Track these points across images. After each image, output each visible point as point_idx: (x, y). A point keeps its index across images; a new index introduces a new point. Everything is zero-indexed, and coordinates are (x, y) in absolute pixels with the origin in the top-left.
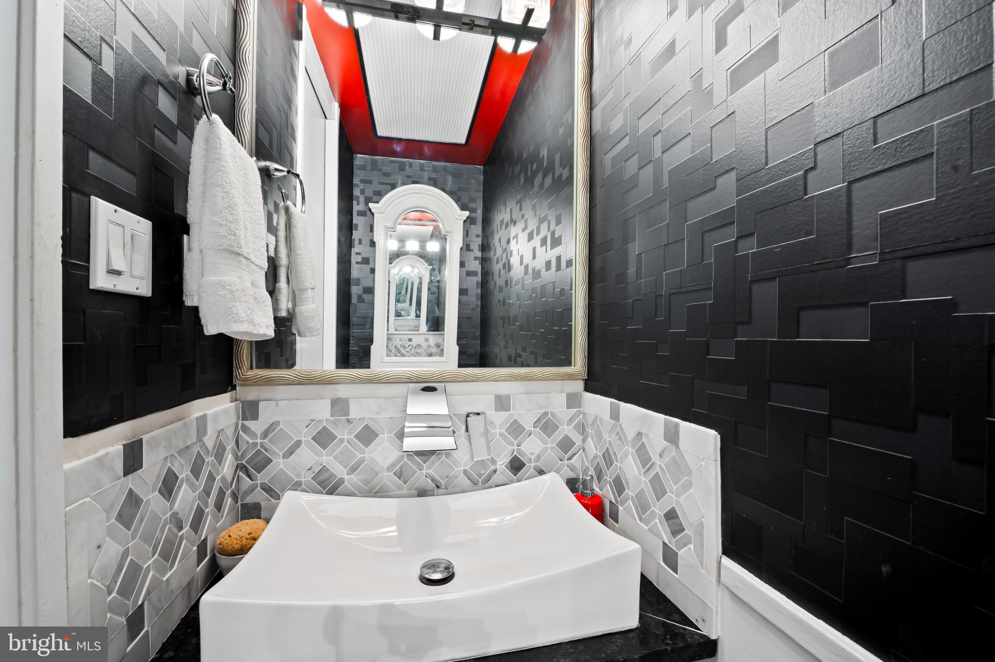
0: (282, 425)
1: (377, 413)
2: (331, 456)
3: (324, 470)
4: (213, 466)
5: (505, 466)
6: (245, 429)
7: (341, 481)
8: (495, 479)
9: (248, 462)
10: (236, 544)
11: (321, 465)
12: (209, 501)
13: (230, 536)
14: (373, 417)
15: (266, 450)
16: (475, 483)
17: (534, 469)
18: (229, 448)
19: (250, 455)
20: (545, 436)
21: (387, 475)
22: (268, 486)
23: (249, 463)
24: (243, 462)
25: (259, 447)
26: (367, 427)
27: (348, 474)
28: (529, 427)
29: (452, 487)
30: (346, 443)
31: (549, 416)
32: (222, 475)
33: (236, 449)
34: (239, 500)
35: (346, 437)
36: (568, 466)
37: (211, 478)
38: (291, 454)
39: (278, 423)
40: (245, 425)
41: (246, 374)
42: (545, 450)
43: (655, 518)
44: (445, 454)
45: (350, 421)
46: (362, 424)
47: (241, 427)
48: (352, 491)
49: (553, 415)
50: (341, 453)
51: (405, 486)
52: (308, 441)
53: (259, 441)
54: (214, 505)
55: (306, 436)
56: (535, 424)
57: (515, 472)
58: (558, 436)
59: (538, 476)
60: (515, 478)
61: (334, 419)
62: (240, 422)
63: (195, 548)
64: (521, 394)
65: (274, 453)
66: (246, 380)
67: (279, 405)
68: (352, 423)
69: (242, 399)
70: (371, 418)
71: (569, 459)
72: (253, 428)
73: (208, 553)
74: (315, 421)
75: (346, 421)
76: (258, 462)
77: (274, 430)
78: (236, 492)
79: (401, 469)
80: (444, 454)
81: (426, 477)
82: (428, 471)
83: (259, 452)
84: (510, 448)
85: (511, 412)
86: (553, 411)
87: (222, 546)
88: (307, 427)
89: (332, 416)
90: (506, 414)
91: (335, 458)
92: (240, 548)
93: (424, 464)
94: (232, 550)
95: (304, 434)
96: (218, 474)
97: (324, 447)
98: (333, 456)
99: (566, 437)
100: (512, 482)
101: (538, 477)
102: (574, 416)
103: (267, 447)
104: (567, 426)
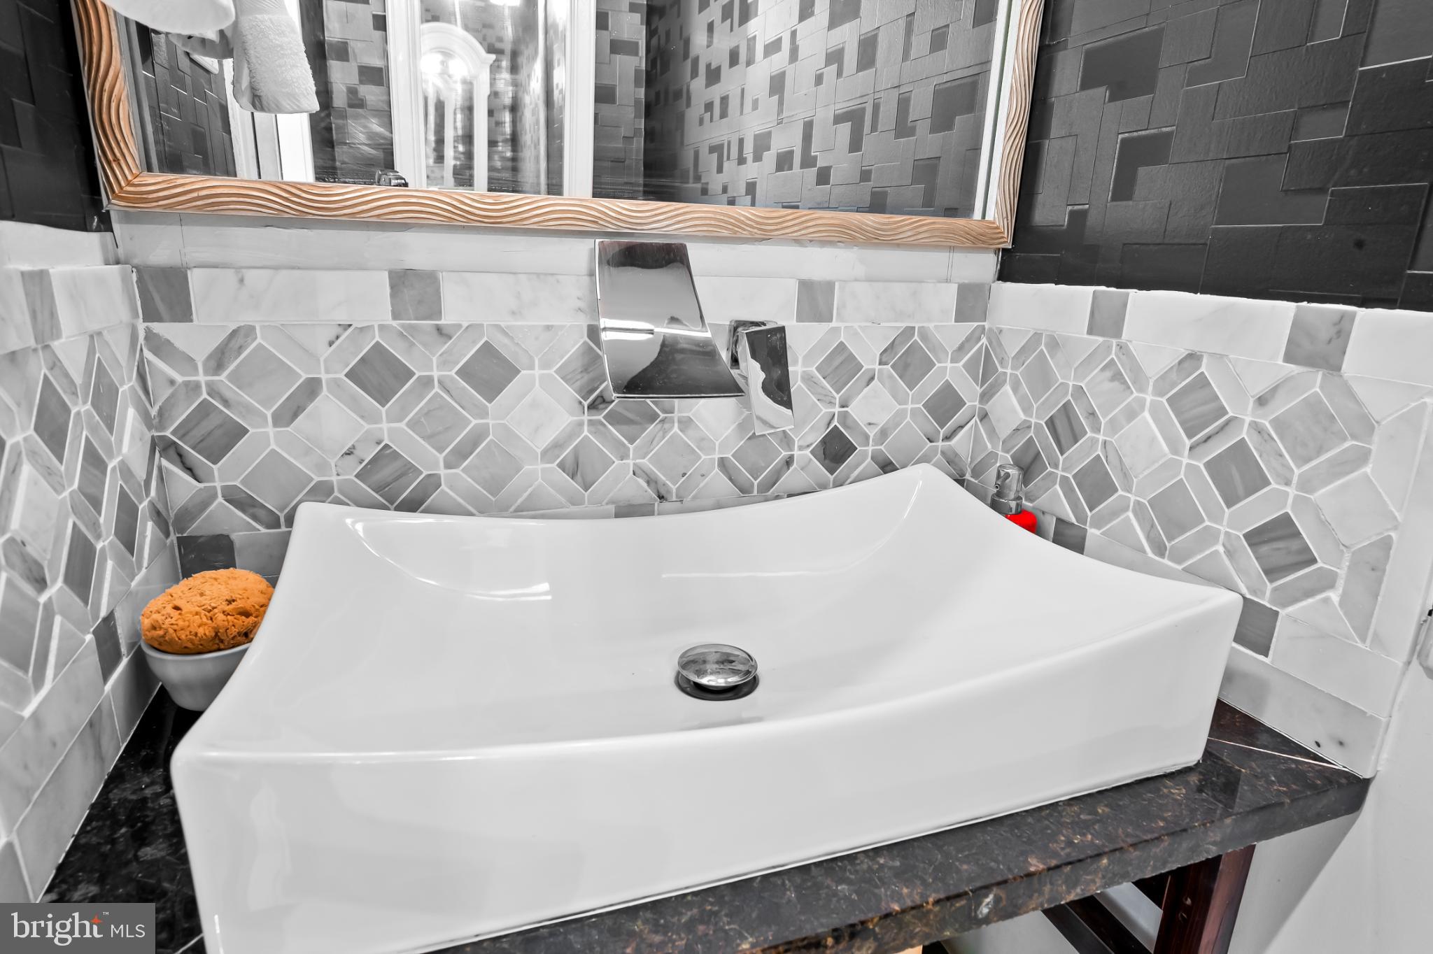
0: (263, 338)
1: (513, 313)
2: (400, 421)
3: (386, 454)
4: (94, 429)
5: (812, 452)
6: (159, 345)
7: (433, 482)
8: (790, 479)
9: (182, 432)
10: (199, 627)
11: (379, 443)
12: (102, 520)
13: (177, 608)
14: (503, 324)
15: (226, 402)
16: (744, 490)
17: (872, 458)
18: (124, 389)
19: (184, 417)
20: (902, 383)
21: (543, 470)
22: (244, 495)
23: (184, 435)
24: (168, 433)
25: (205, 395)
26: (487, 349)
27: (448, 466)
28: (868, 359)
29: (694, 498)
30: (437, 389)
31: (916, 337)
32: (120, 458)
33: (143, 397)
34: (171, 528)
35: (436, 374)
36: (943, 453)
37: (94, 461)
38: (295, 415)
39: (249, 331)
40: (157, 335)
41: (136, 181)
42: (899, 417)
43: (1216, 541)
44: (680, 422)
45: (444, 331)
46: (475, 342)
47: (146, 338)
48: (459, 504)
49: (924, 335)
50: (427, 413)
51: (586, 494)
52: (336, 383)
53: (202, 378)
54: (116, 534)
55: (333, 370)
56: (885, 355)
57: (833, 465)
58: (930, 385)
59: (882, 474)
60: (831, 478)
61: (403, 326)
62: (141, 326)
63: (89, 637)
64: (856, 280)
65: (248, 410)
66: (142, 198)
67: (246, 281)
68: (450, 337)
69: (136, 261)
70: (498, 327)
71: (947, 438)
72: (180, 344)
73: (124, 650)
74: (350, 330)
75: (435, 332)
76: (210, 433)
77: (240, 349)
78: (160, 507)
79: (576, 453)
80: (676, 420)
81: (634, 474)
82: (638, 461)
83: (205, 408)
84: (825, 410)
85: (834, 324)
86: (925, 325)
87: (161, 633)
88: (331, 344)
89: (396, 316)
90: (825, 327)
91: (413, 425)
92: (213, 634)
93: (629, 445)
94: (191, 641)
95: (325, 361)
96: (111, 457)
97: (383, 399)
98: (407, 419)
99: (948, 387)
100: (824, 487)
101: (881, 476)
102: (968, 339)
103: (228, 394)
104: (951, 362)
